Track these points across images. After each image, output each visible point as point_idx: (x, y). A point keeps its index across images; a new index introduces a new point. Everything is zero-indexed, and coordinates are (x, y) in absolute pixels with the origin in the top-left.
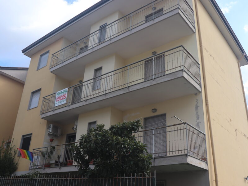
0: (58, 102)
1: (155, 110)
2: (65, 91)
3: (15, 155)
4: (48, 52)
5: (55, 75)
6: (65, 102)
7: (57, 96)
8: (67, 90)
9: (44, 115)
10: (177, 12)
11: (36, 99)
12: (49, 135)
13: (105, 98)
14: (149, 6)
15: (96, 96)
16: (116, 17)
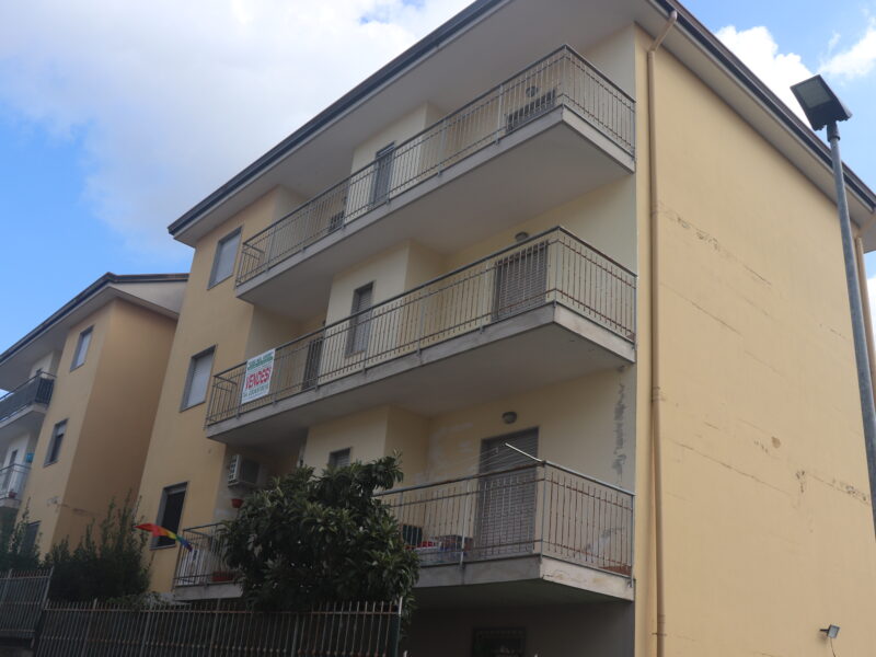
0: (248, 391)
1: (511, 417)
2: (268, 358)
3: (143, 545)
4: (238, 232)
5: (252, 307)
6: (266, 392)
7: (248, 374)
8: (273, 355)
9: (214, 427)
10: (560, 119)
11: (203, 378)
12: (233, 487)
13: (362, 382)
14: (491, 96)
15: (342, 375)
16: (419, 123)
